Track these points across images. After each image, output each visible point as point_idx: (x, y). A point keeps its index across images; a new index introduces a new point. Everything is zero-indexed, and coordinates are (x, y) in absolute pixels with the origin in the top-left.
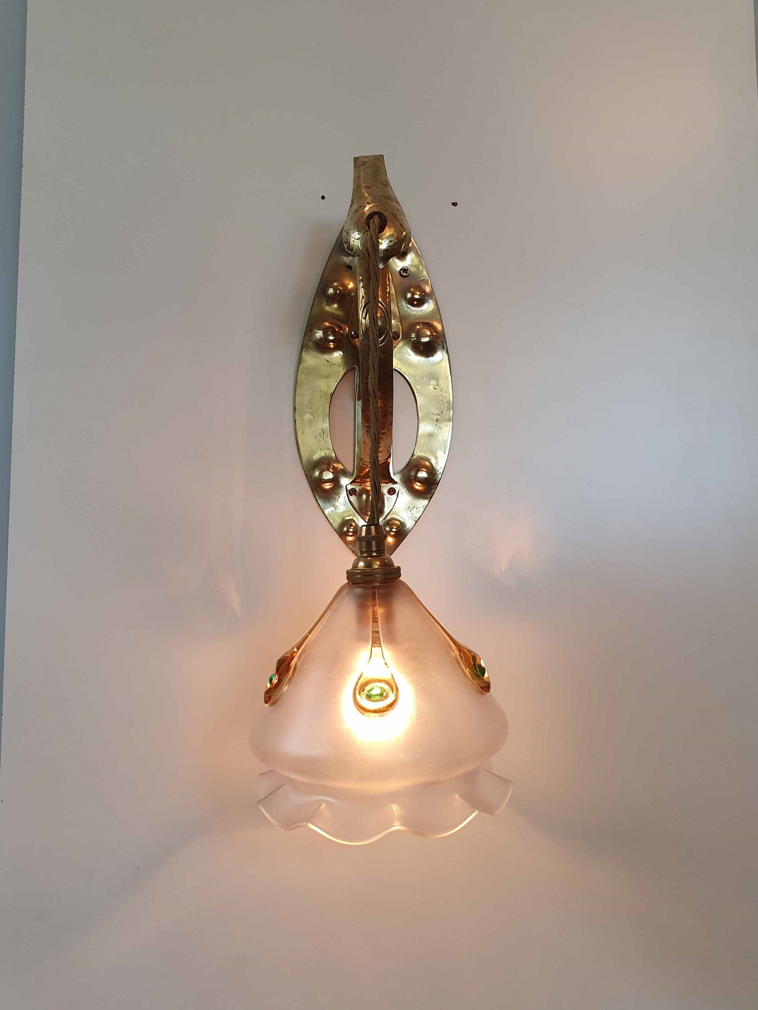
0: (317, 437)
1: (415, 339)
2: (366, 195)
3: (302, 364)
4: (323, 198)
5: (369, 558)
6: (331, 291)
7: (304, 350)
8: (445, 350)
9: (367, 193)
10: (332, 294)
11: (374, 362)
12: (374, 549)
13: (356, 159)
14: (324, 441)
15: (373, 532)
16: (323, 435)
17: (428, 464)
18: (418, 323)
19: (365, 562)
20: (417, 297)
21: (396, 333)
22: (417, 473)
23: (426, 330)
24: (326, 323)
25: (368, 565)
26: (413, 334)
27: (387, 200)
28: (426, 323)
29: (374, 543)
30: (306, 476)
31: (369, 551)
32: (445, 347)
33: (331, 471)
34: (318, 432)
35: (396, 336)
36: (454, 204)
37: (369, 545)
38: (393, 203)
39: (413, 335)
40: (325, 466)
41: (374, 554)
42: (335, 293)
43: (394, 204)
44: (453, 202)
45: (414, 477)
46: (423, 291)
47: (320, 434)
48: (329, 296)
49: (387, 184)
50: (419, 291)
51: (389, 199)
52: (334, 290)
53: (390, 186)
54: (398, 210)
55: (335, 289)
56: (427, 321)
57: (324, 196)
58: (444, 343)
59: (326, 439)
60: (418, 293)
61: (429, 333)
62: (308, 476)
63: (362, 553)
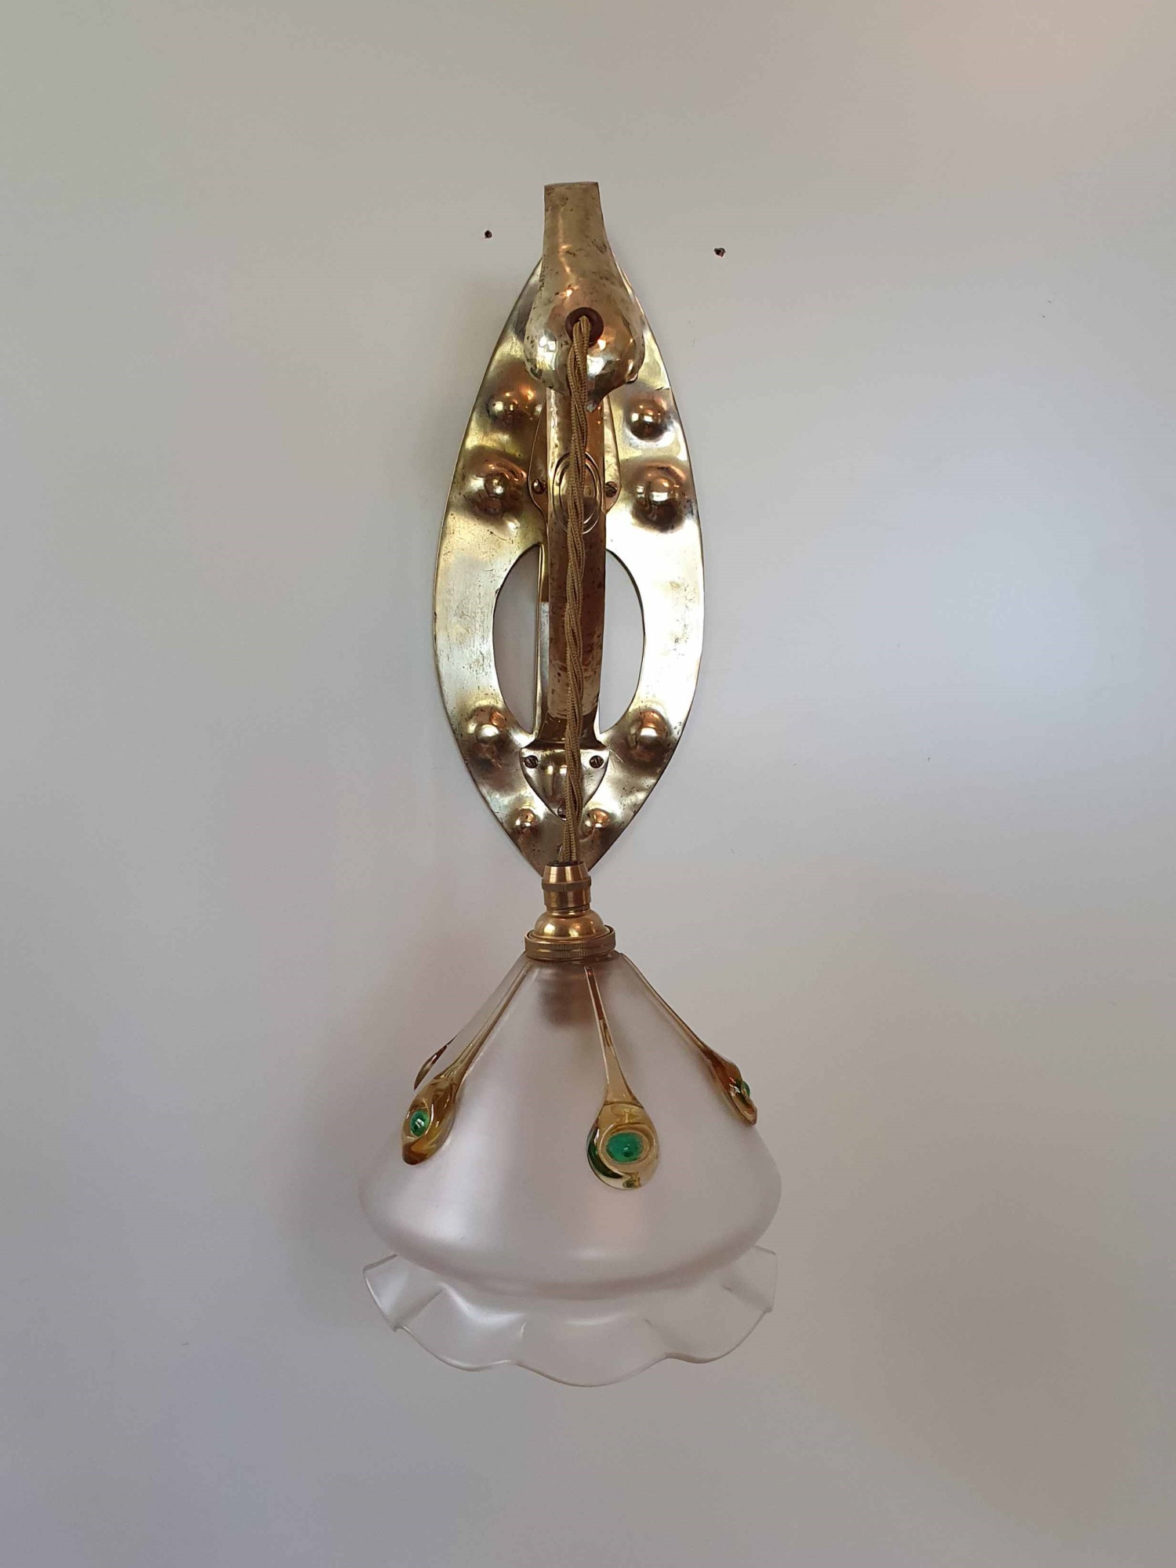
0: (472, 666)
1: (643, 496)
2: (568, 269)
3: (448, 536)
4: (488, 234)
5: (563, 919)
6: (499, 406)
7: (451, 512)
8: (695, 516)
9: (570, 266)
10: (500, 412)
11: (576, 584)
12: (571, 905)
13: (549, 190)
14: (484, 673)
15: (569, 877)
16: (482, 662)
17: (656, 716)
18: (650, 468)
19: (556, 924)
20: (648, 419)
21: (611, 486)
22: (640, 729)
23: (663, 480)
24: (491, 466)
25: (562, 932)
26: (641, 487)
27: (604, 281)
28: (662, 468)
29: (570, 894)
30: (454, 732)
31: (563, 908)
32: (695, 512)
33: (495, 724)
34: (475, 657)
35: (611, 491)
36: (719, 252)
37: (562, 898)
38: (614, 287)
39: (640, 489)
40: (485, 717)
41: (572, 913)
42: (506, 410)
43: (616, 288)
44: (718, 247)
45: (634, 737)
46: (657, 409)
47: (478, 661)
48: (494, 413)
49: (604, 248)
50: (652, 409)
51: (607, 279)
52: (505, 405)
53: (610, 249)
54: (623, 300)
55: (507, 403)
56: (664, 465)
57: (490, 231)
58: (693, 504)
59: (487, 669)
60: (651, 413)
61: (666, 484)
62: (457, 732)
63: (550, 909)
